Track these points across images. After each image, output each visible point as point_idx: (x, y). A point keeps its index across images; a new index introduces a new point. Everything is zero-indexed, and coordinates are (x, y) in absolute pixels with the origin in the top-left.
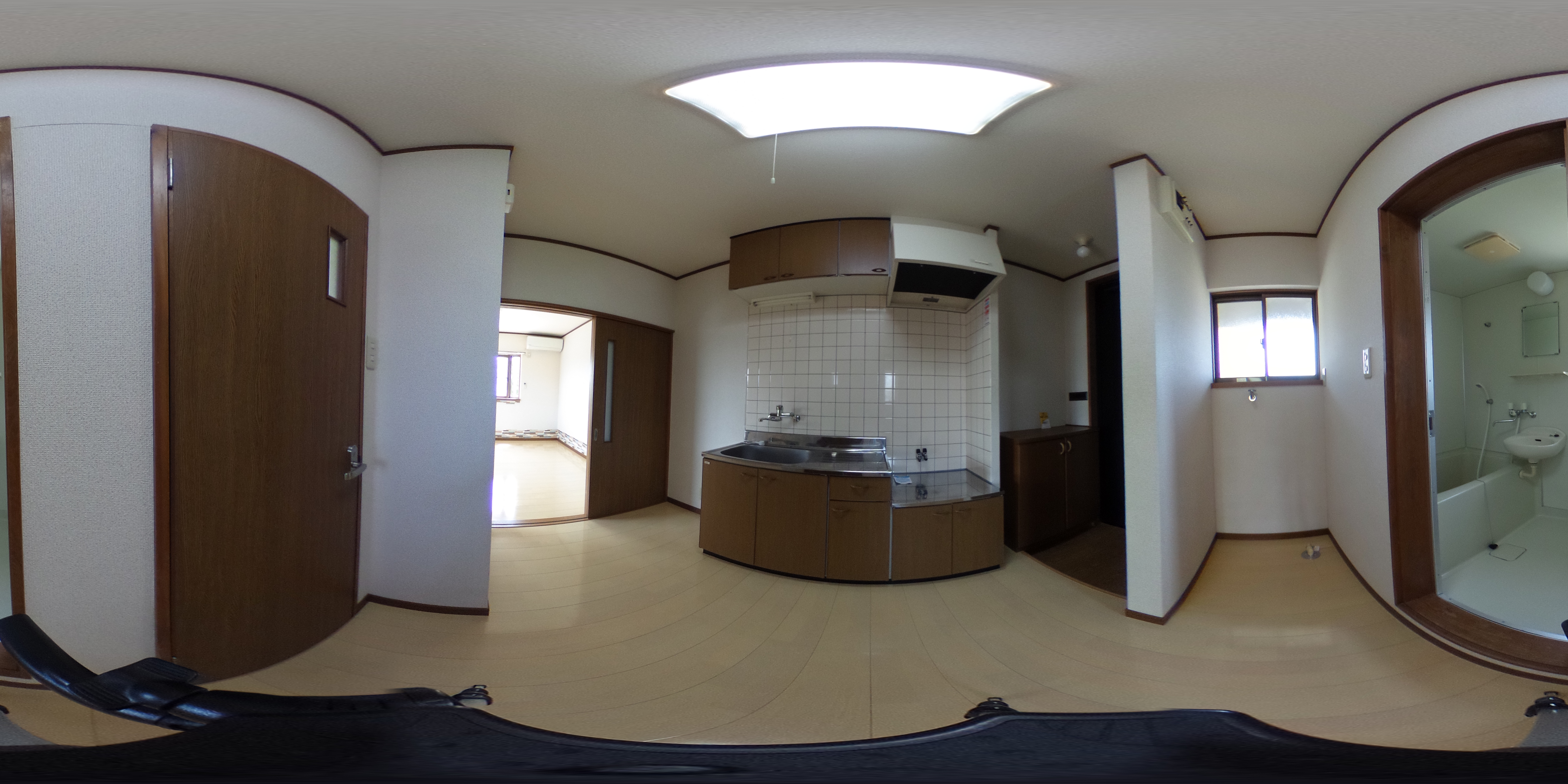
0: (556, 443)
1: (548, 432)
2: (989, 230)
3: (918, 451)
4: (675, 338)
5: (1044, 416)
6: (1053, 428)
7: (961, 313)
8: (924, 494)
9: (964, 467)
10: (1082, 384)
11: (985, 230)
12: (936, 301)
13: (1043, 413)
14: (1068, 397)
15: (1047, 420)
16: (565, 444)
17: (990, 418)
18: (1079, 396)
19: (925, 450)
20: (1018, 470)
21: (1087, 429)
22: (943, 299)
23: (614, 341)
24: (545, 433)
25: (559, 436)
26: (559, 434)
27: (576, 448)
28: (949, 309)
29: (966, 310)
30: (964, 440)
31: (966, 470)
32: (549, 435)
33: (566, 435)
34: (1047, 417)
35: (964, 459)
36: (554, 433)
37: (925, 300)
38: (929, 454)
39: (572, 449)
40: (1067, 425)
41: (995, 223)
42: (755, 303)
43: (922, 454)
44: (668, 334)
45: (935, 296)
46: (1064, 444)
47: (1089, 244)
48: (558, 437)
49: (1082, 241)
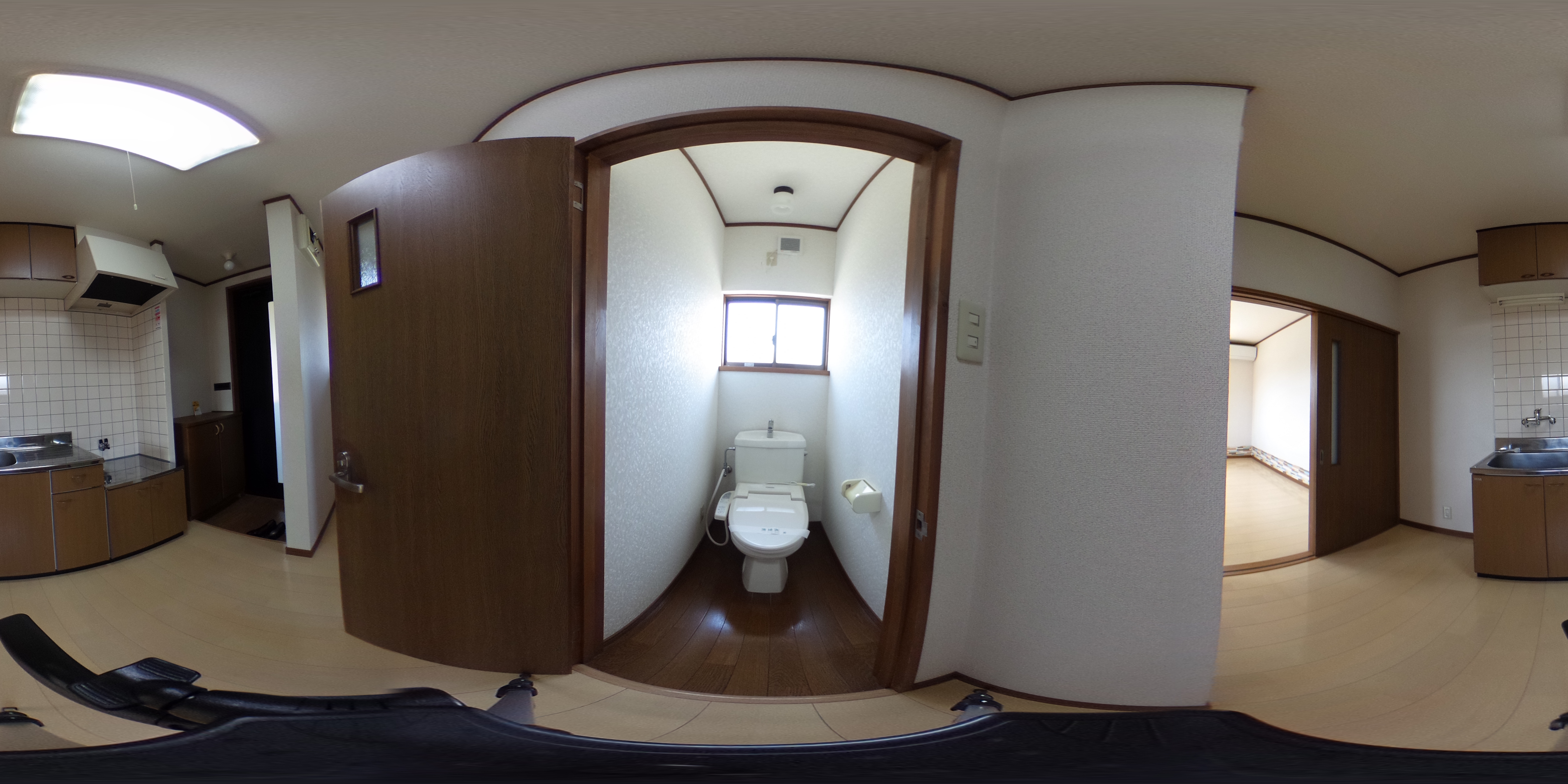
0: (1251, 461)
1: (1241, 448)
2: (156, 245)
3: (101, 441)
4: (1400, 340)
5: (195, 404)
6: (204, 415)
7: (127, 317)
8: (109, 480)
9: (137, 452)
10: (226, 375)
11: (152, 244)
12: (108, 306)
13: (195, 402)
14: (213, 387)
15: (198, 408)
16: (1261, 462)
17: (166, 407)
18: (225, 386)
19: (106, 440)
20: (187, 450)
21: (232, 413)
22: (115, 304)
23: (1338, 343)
24: (1238, 450)
25: (1254, 453)
26: (1253, 451)
27: (1275, 467)
28: (117, 313)
29: (131, 314)
30: (136, 429)
31: (139, 454)
32: (1242, 452)
33: (1263, 452)
34: (198, 405)
35: (137, 445)
36: (1248, 450)
37: (100, 305)
38: (110, 443)
39: (1271, 468)
40: (213, 412)
41: (160, 239)
42: (1500, 301)
43: (104, 444)
44: (1391, 336)
45: (110, 302)
46: (219, 426)
47: (233, 259)
48: (1252, 454)
49: (228, 256)
